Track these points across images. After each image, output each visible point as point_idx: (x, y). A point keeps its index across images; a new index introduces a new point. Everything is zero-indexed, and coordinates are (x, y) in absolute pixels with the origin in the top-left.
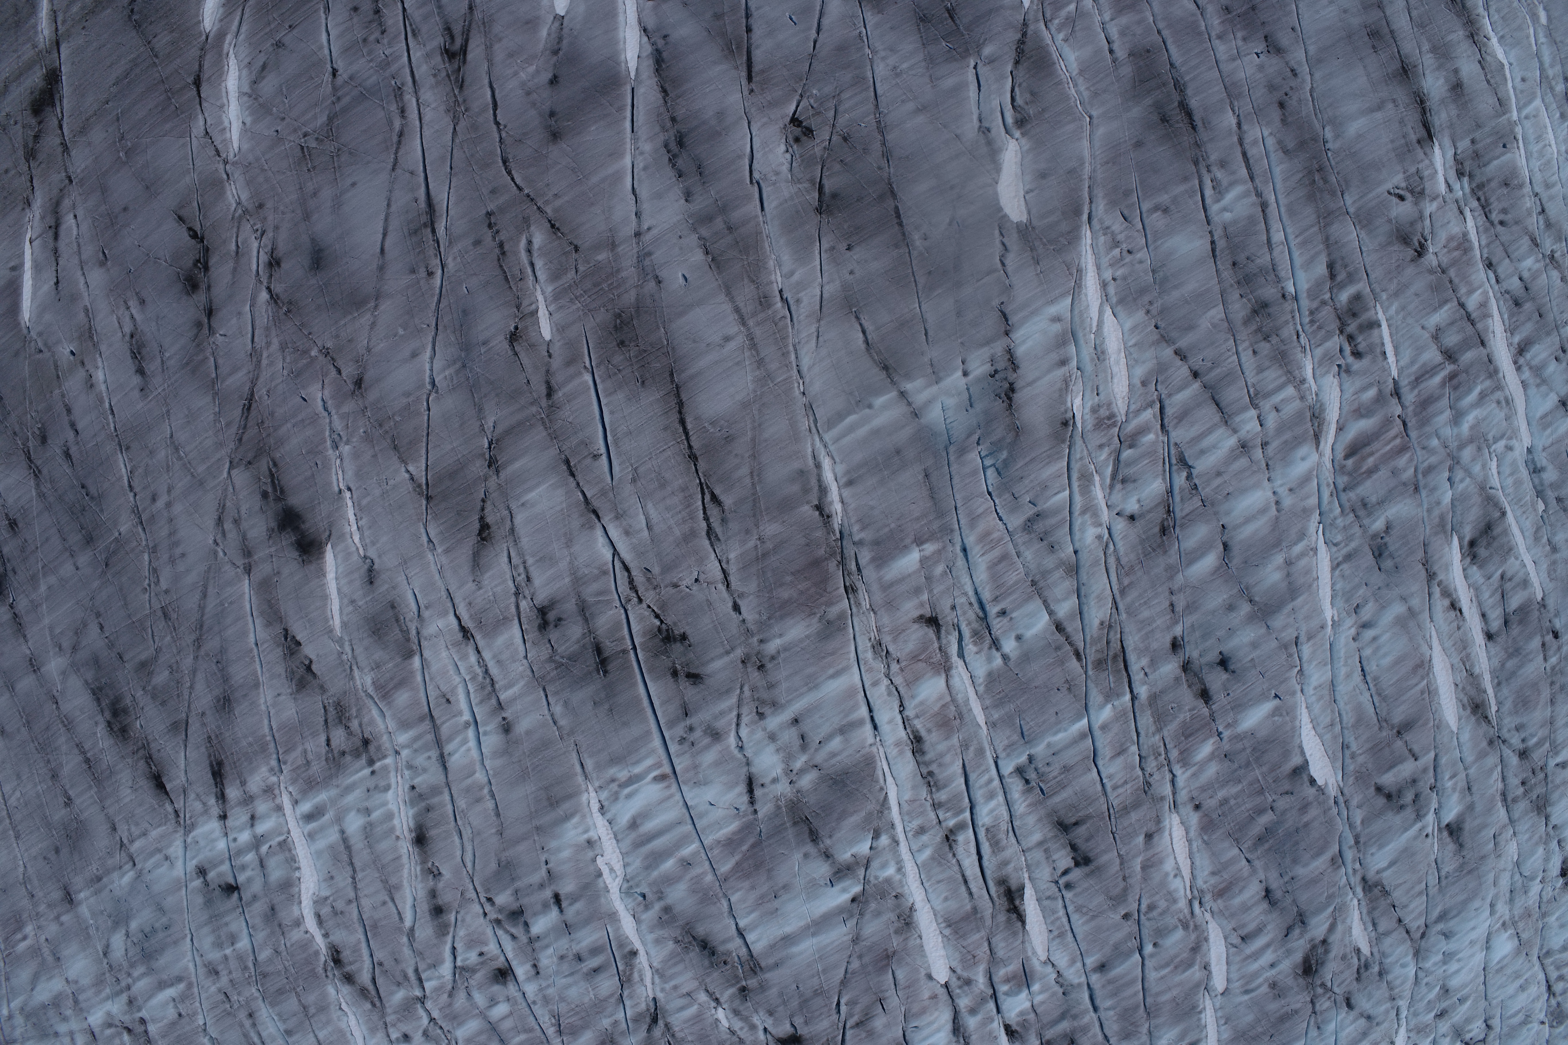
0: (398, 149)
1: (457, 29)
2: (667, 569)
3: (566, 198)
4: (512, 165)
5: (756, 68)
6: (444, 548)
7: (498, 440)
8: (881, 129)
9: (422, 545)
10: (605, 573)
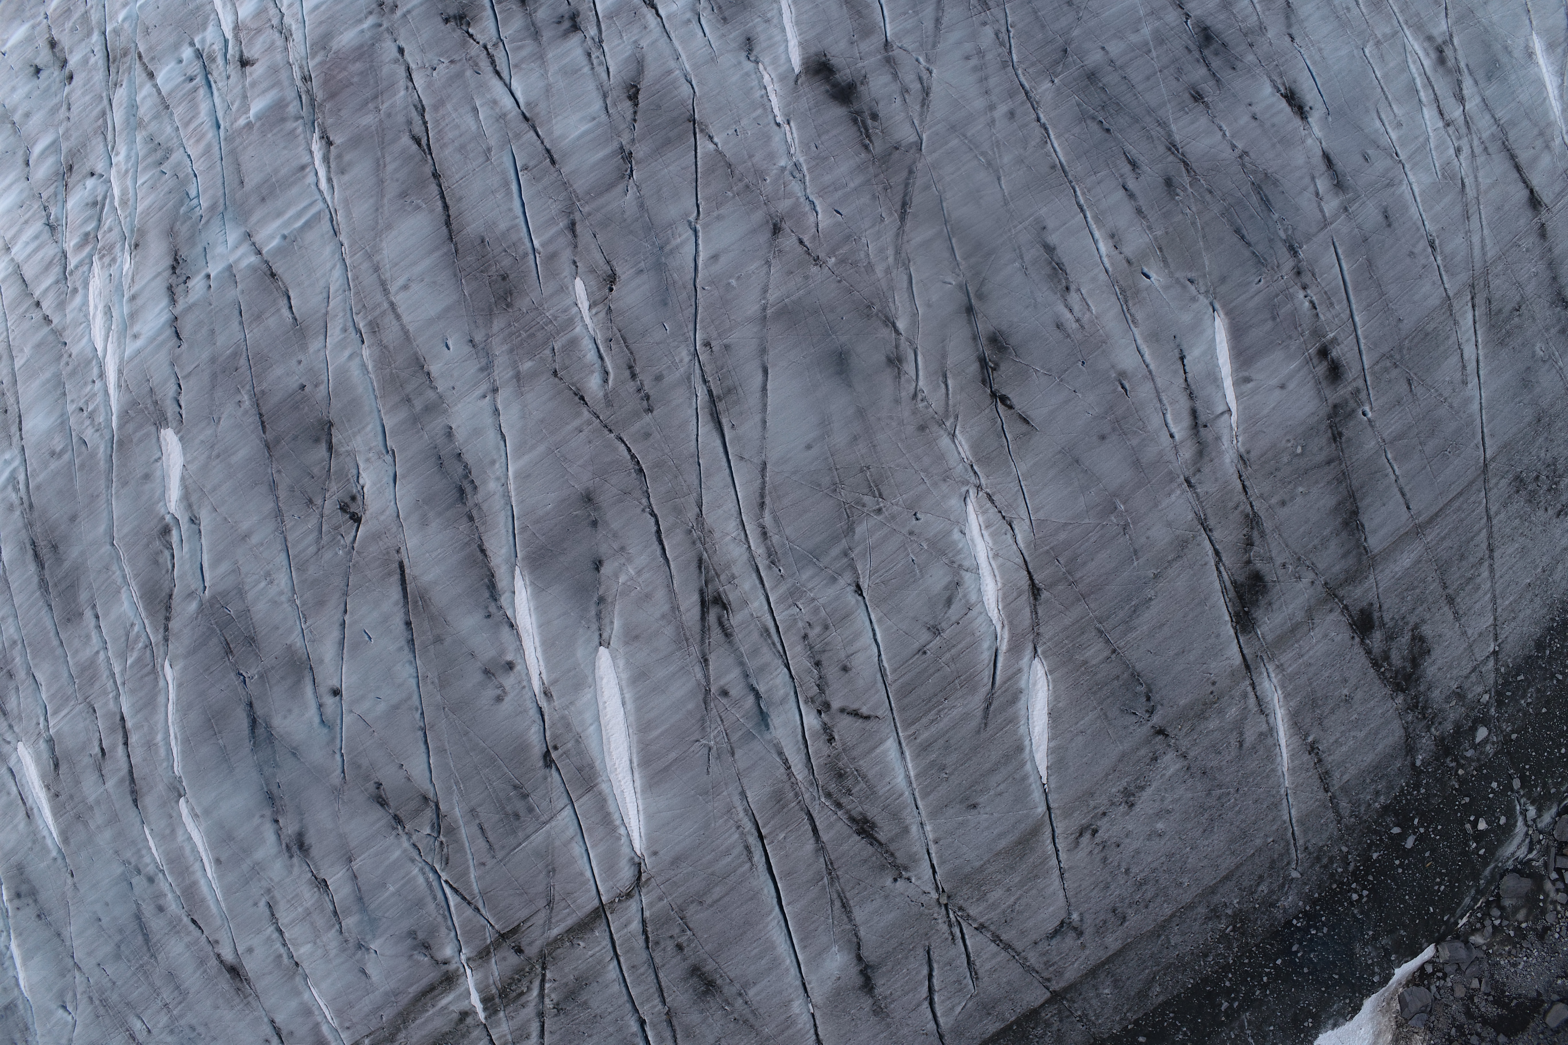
0: (763, 488)
1: (716, 634)
2: (460, 75)
3: (569, 427)
4: (631, 465)
5: (396, 577)
6: (673, 75)
7: (623, 177)
8: (279, 514)
9: (696, 76)
10: (516, 66)
